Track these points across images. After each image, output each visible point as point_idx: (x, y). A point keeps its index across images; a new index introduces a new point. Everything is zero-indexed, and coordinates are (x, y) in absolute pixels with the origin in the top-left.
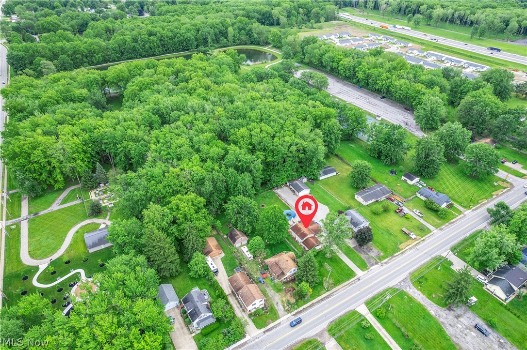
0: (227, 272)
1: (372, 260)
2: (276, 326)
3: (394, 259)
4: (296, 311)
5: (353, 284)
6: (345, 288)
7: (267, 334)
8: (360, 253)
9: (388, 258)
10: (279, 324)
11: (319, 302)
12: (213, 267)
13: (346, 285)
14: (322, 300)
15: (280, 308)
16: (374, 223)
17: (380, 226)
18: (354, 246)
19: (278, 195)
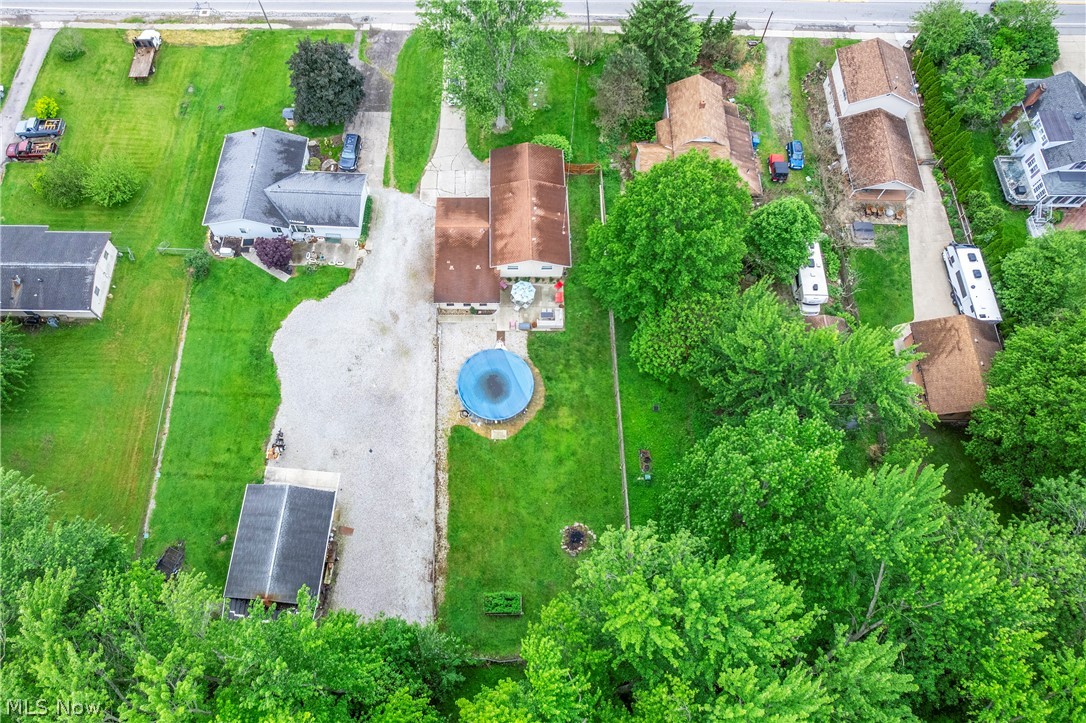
2: (812, 27)
7: (845, 23)
8: (382, 83)
9: (319, 28)
10: (797, 29)
15: (776, 59)
16: (192, 160)
17: (189, 137)
18: (375, 114)
19: (433, 579)
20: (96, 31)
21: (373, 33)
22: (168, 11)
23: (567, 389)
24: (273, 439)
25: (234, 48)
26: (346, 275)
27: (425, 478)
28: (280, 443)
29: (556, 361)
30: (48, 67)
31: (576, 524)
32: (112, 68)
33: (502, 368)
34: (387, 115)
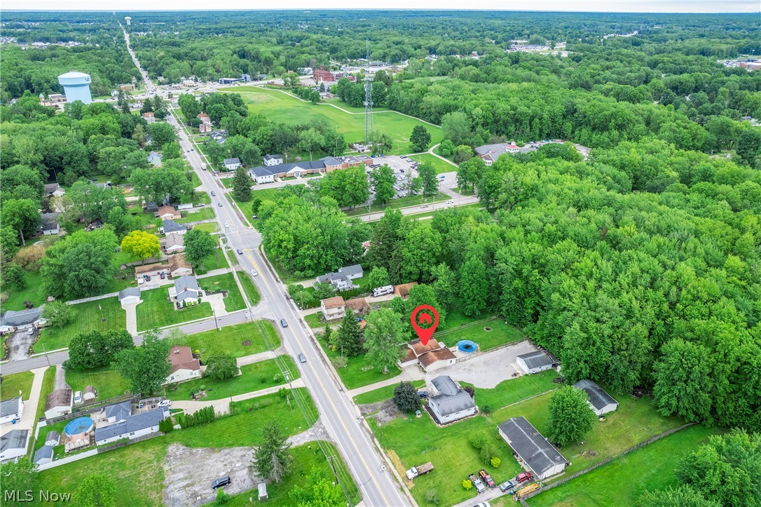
1: (370, 411)
3: (368, 436)
4: (315, 338)
6: (332, 376)
7: (298, 321)
8: (385, 403)
9: (370, 430)
10: (305, 328)
11: (320, 354)
13: (335, 378)
16: (452, 435)
17: (443, 441)
20: (417, 501)
21: (363, 414)
23: (456, 339)
24: (514, 377)
25: (395, 450)
28: (514, 375)
29: (451, 342)
31: (485, 330)
32: (432, 482)
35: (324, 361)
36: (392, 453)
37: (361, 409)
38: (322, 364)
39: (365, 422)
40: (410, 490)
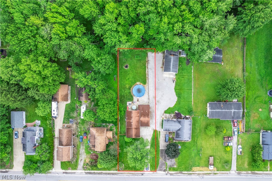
0: (64, 118)
1: (164, 167)
2: (72, 173)
3: (180, 174)
4: (88, 171)
5: (136, 175)
6: (129, 174)
7: (65, 174)
8: (162, 157)
9: (176, 172)
10: (75, 173)
11: (106, 174)
12: (54, 114)
13: (131, 173)
14: (109, 174)
15: (81, 164)
16: (198, 137)
17: (199, 143)
18: (163, 149)
19: (148, 61)
20: (223, 171)
21: (165, 171)
22: (209, 176)
23: (127, 91)
24: (175, 82)
25: (193, 166)
26: (165, 112)
27: (150, 76)
28: (174, 81)
29: (129, 96)
30: (231, 160)
31: (126, 69)
32: (218, 160)
33: (138, 94)
34: (160, 148)
35: (113, 174)
36: (194, 168)
37: (160, 170)
38: (116, 176)
39: (170, 172)
40: (217, 171)
